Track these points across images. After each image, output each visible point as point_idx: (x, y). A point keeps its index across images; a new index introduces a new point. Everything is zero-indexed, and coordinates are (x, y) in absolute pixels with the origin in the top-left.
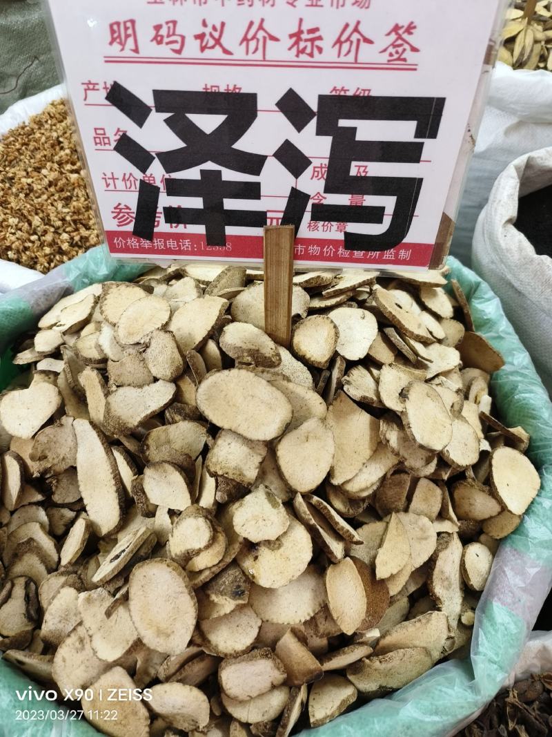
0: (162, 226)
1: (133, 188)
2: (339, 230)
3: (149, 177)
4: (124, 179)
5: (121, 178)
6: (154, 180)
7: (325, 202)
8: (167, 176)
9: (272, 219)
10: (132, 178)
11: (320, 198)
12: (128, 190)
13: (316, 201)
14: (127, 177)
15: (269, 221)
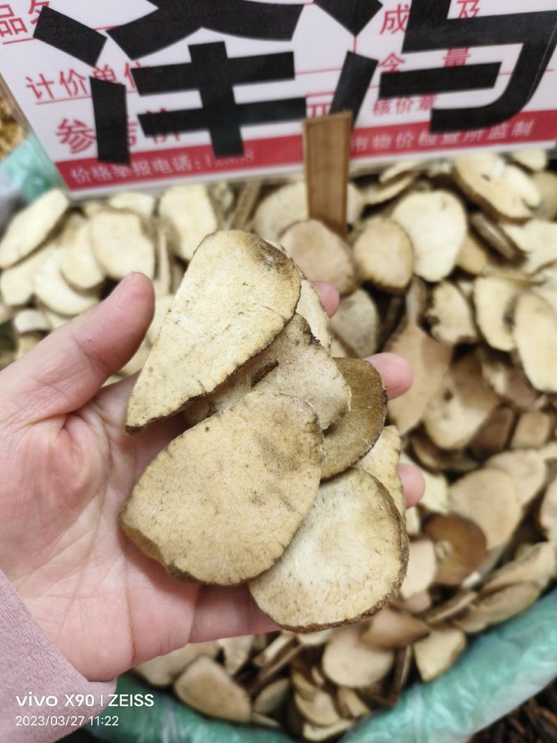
0: (141, 142)
1: (81, 92)
2: (423, 106)
3: (103, 72)
4: (62, 81)
5: (57, 79)
6: (113, 74)
7: (402, 68)
8: (133, 64)
9: (314, 107)
10: (75, 78)
11: (395, 62)
12: (73, 95)
13: (388, 69)
14: (66, 77)
15: (309, 111)
